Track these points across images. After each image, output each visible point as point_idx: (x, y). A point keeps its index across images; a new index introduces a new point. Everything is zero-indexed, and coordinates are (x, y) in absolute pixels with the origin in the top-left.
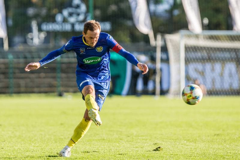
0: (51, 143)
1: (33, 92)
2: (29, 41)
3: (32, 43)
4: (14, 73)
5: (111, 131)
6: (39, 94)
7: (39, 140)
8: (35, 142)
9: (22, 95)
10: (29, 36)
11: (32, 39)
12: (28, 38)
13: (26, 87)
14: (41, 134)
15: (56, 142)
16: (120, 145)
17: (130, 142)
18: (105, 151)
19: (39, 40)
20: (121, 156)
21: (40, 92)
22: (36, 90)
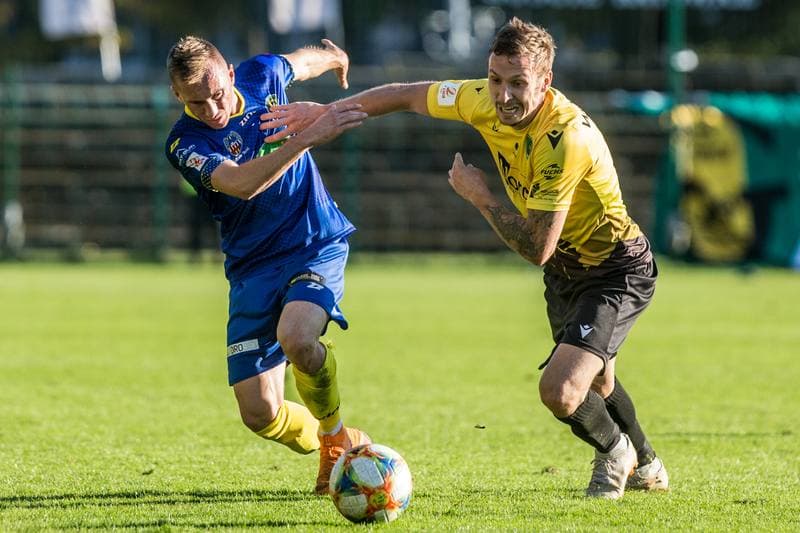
0: (475, 452)
1: (437, 248)
2: (433, 43)
3: (447, 49)
4: (366, 170)
5: (723, 408)
6: (465, 258)
7: (427, 439)
8: (409, 447)
9: (395, 257)
10: (435, 21)
11: (445, 35)
12: (431, 31)
13: (413, 226)
14: (441, 416)
15: (493, 448)
16: (745, 468)
17: (789, 457)
18: (684, 489)
19: (473, 39)
20: (744, 510)
21: (467, 249)
22: (451, 237)
